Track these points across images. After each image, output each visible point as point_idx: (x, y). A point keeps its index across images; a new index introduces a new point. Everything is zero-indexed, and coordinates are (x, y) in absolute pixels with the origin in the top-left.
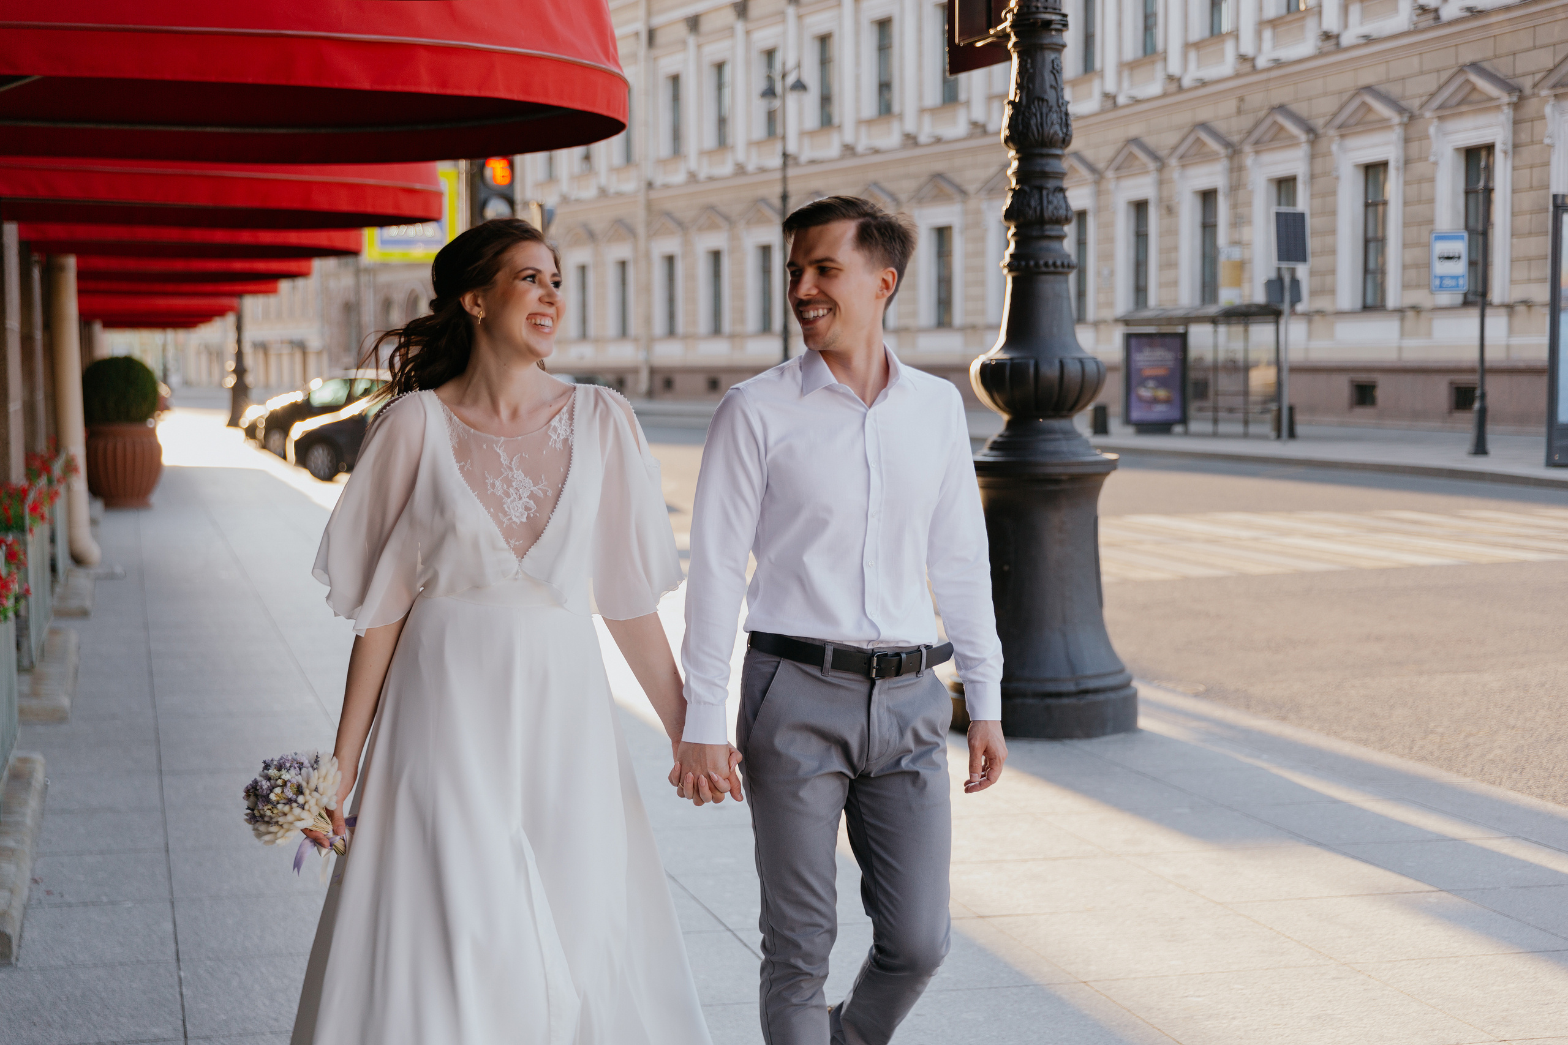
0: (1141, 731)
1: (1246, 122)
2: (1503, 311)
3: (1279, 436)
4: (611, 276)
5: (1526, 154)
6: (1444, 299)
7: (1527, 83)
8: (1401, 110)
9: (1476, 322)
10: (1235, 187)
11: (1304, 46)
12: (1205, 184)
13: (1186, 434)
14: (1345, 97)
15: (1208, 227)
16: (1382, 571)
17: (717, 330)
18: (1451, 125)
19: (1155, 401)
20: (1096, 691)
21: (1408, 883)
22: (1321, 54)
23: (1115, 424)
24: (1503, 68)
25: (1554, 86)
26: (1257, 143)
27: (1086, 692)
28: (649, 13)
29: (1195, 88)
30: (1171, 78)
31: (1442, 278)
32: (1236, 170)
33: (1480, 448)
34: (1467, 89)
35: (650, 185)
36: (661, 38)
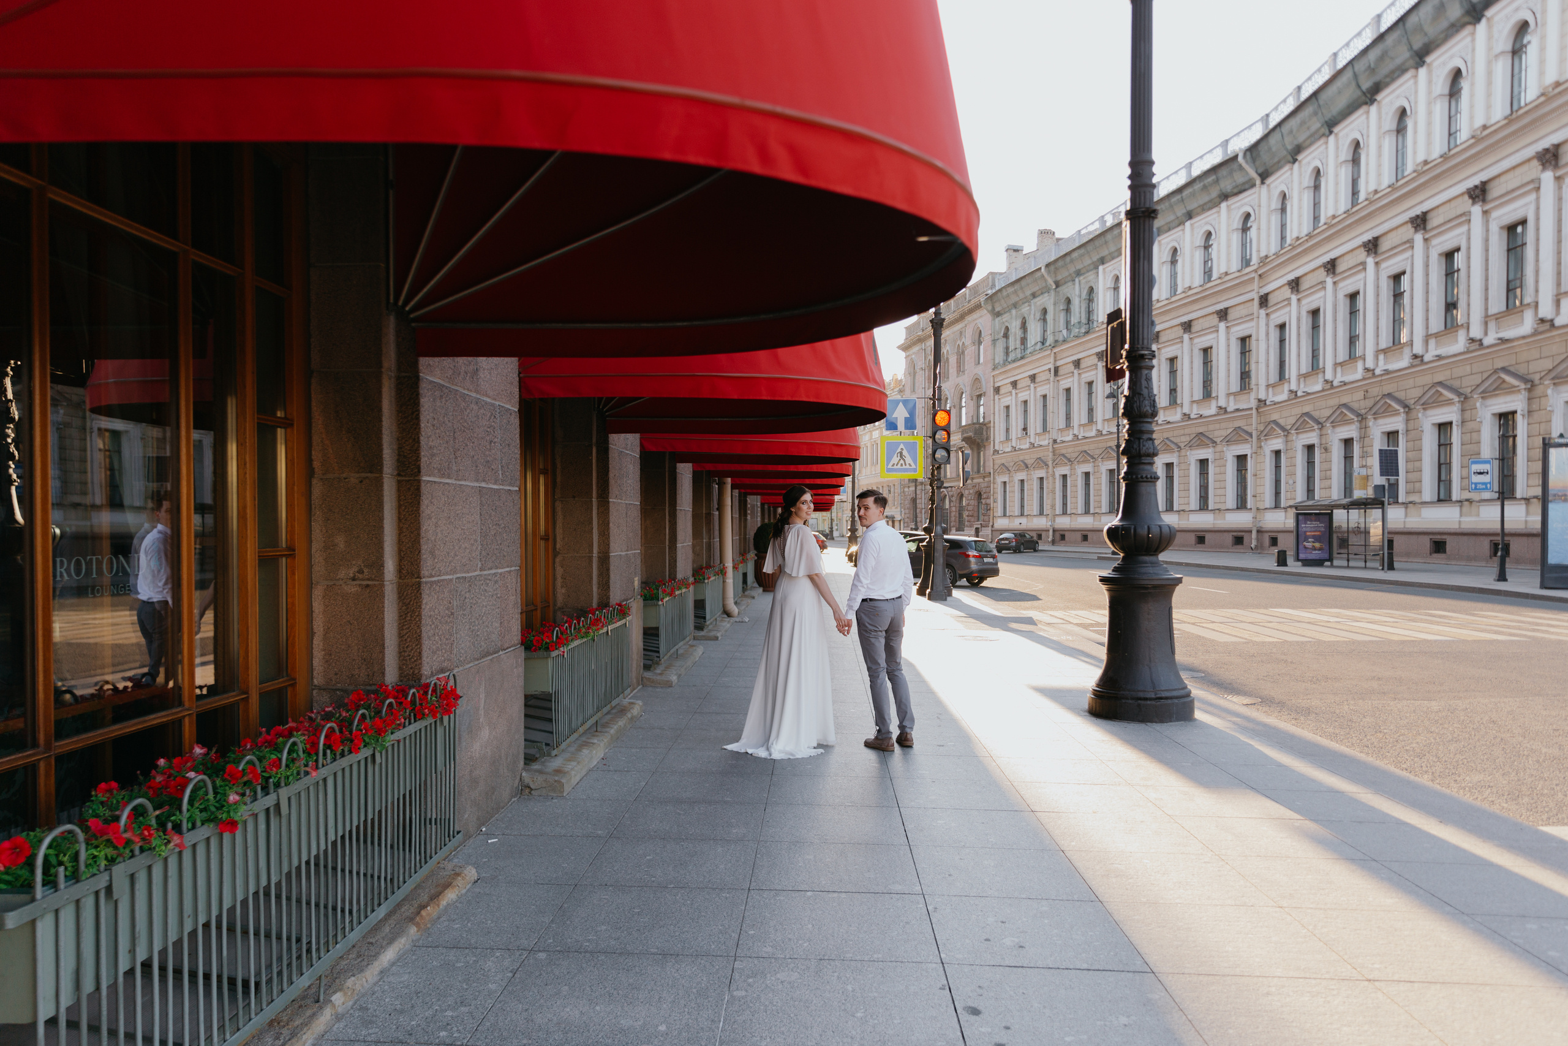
0: (1195, 720)
1: (1369, 403)
2: (1523, 502)
3: (1383, 569)
4: (1036, 485)
5: (1536, 416)
6: (1487, 495)
7: (1536, 378)
8: (1459, 394)
9: (1499, 508)
10: (1363, 438)
11: (1404, 362)
12: (1346, 436)
13: (1332, 566)
14: (1426, 388)
15: (1348, 458)
16: (1403, 642)
17: (1087, 512)
18: (1490, 402)
19: (1314, 549)
20: (1166, 698)
21: (1290, 814)
22: (1412, 366)
23: (1290, 561)
24: (1522, 370)
25: (1553, 379)
26: (1374, 414)
27: (1161, 698)
28: (1055, 361)
29: (1341, 386)
30: (1326, 381)
31: (1476, 484)
32: (1364, 428)
33: (1502, 577)
34: (1500, 381)
35: (1055, 441)
36: (1061, 372)
